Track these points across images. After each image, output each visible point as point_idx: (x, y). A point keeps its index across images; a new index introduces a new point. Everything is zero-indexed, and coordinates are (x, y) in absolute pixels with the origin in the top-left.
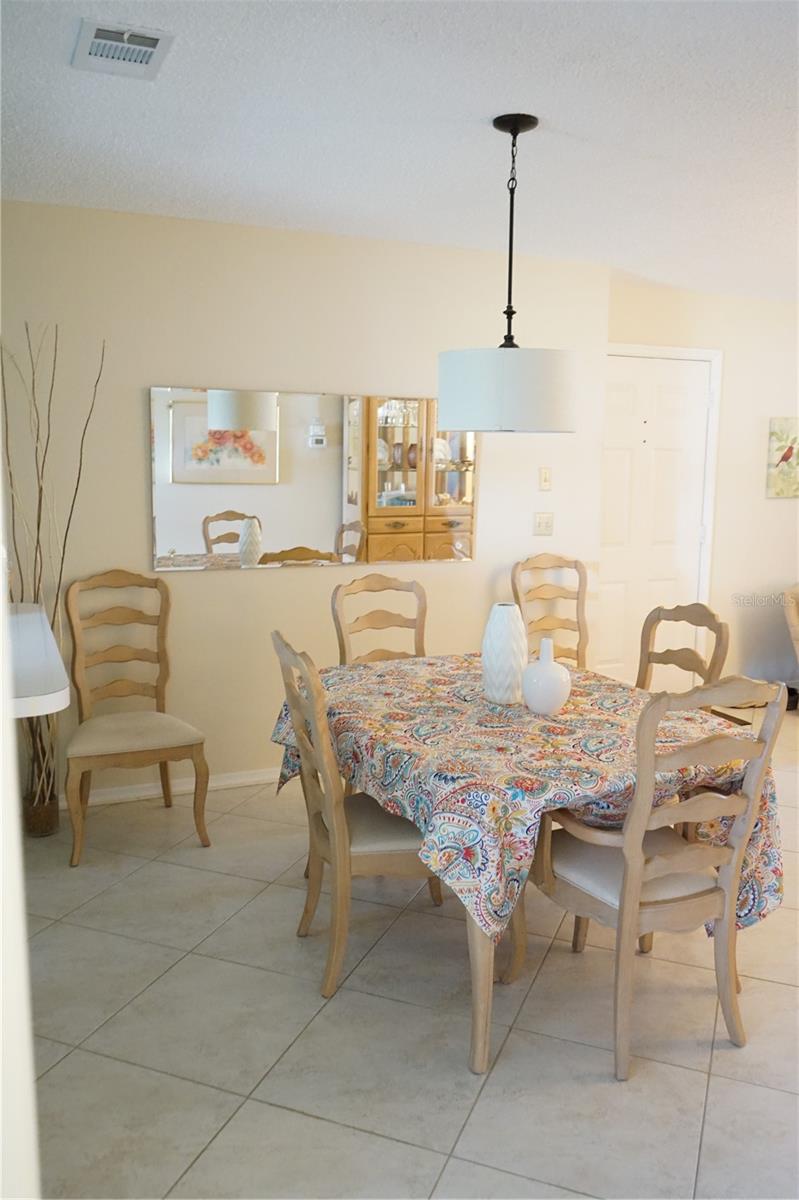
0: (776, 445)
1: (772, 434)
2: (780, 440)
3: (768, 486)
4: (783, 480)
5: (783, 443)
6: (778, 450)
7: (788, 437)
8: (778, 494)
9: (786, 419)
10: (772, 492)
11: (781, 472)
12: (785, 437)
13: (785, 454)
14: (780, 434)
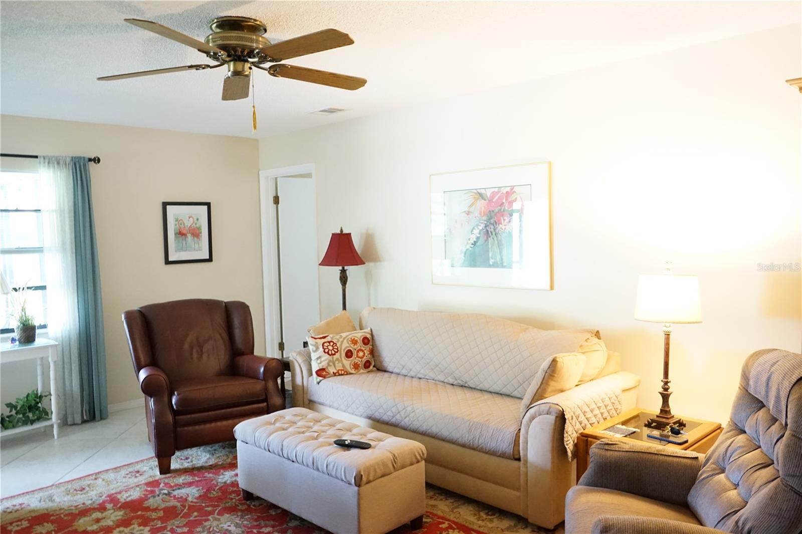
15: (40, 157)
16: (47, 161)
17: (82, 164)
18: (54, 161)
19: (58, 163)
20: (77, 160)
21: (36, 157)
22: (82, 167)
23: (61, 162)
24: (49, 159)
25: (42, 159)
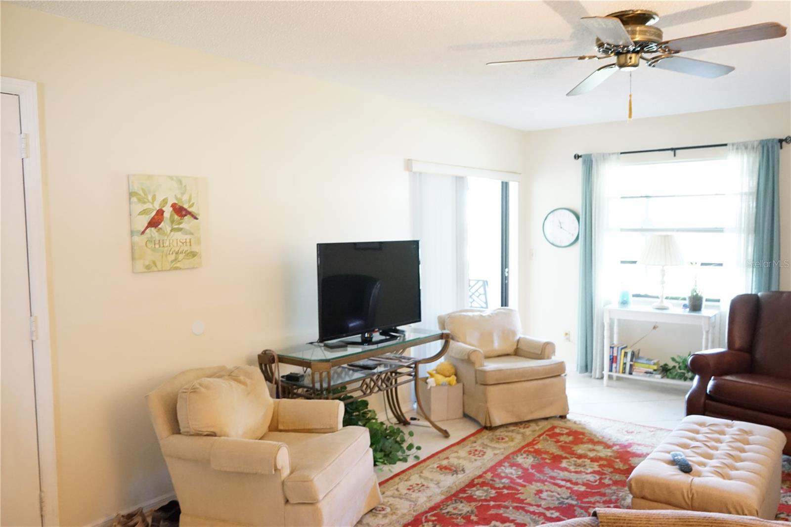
0: (140, 207)
1: (131, 194)
2: (142, 201)
3: (133, 259)
4: (154, 250)
5: (148, 206)
6: (141, 213)
7: (154, 198)
8: (148, 268)
9: (150, 177)
10: (140, 265)
11: (150, 240)
12: (150, 197)
13: (153, 218)
14: (141, 193)
15: (730, 144)
16: (735, 147)
17: (770, 146)
18: (744, 146)
19: (746, 148)
20: (765, 143)
21: (725, 145)
22: (770, 149)
23: (749, 147)
24: (737, 146)
25: (731, 146)
